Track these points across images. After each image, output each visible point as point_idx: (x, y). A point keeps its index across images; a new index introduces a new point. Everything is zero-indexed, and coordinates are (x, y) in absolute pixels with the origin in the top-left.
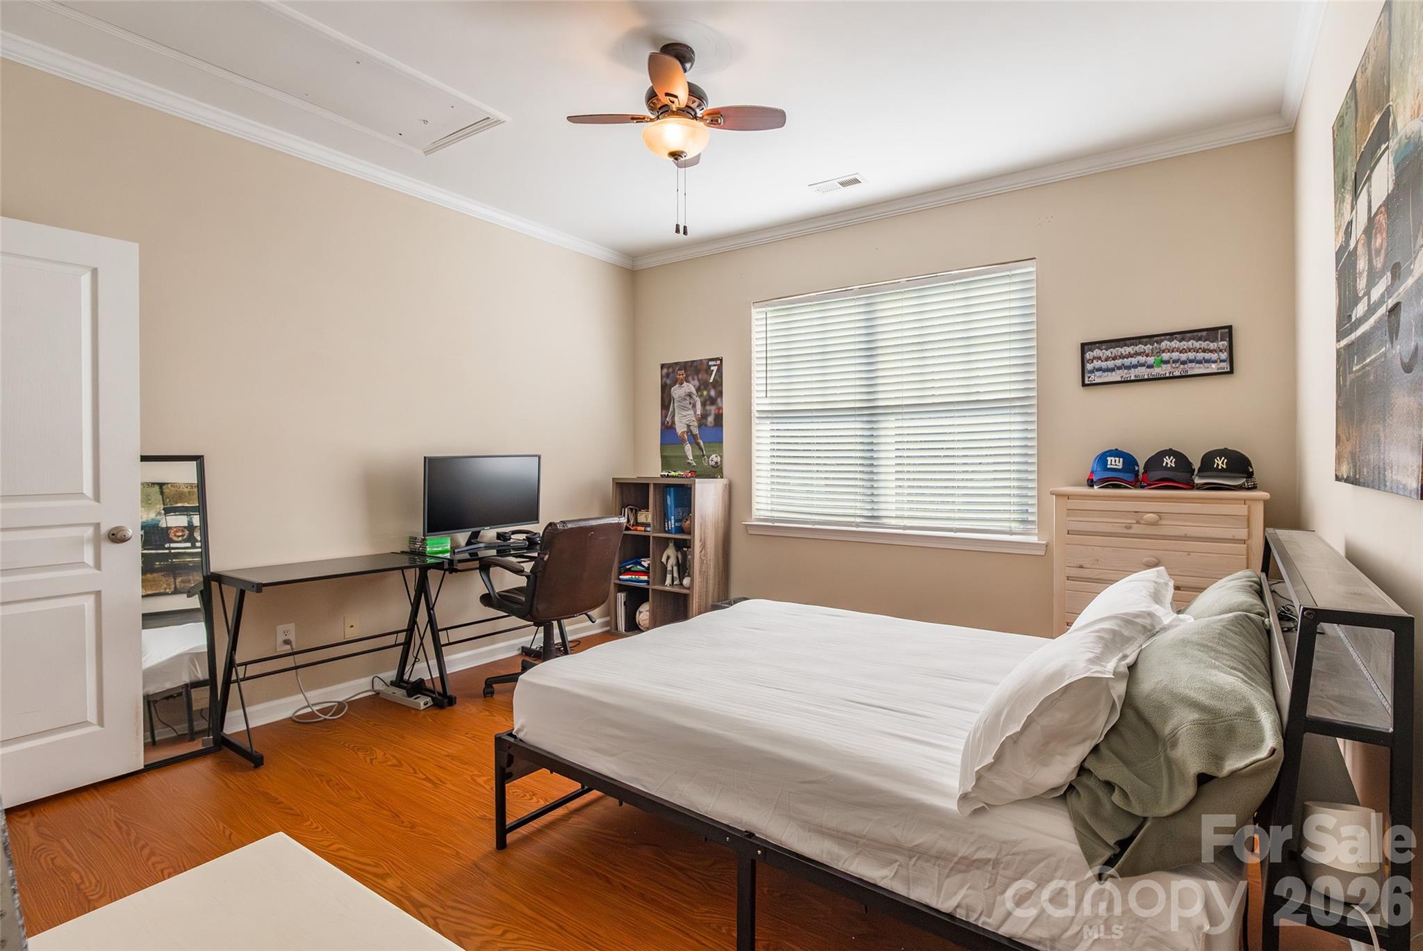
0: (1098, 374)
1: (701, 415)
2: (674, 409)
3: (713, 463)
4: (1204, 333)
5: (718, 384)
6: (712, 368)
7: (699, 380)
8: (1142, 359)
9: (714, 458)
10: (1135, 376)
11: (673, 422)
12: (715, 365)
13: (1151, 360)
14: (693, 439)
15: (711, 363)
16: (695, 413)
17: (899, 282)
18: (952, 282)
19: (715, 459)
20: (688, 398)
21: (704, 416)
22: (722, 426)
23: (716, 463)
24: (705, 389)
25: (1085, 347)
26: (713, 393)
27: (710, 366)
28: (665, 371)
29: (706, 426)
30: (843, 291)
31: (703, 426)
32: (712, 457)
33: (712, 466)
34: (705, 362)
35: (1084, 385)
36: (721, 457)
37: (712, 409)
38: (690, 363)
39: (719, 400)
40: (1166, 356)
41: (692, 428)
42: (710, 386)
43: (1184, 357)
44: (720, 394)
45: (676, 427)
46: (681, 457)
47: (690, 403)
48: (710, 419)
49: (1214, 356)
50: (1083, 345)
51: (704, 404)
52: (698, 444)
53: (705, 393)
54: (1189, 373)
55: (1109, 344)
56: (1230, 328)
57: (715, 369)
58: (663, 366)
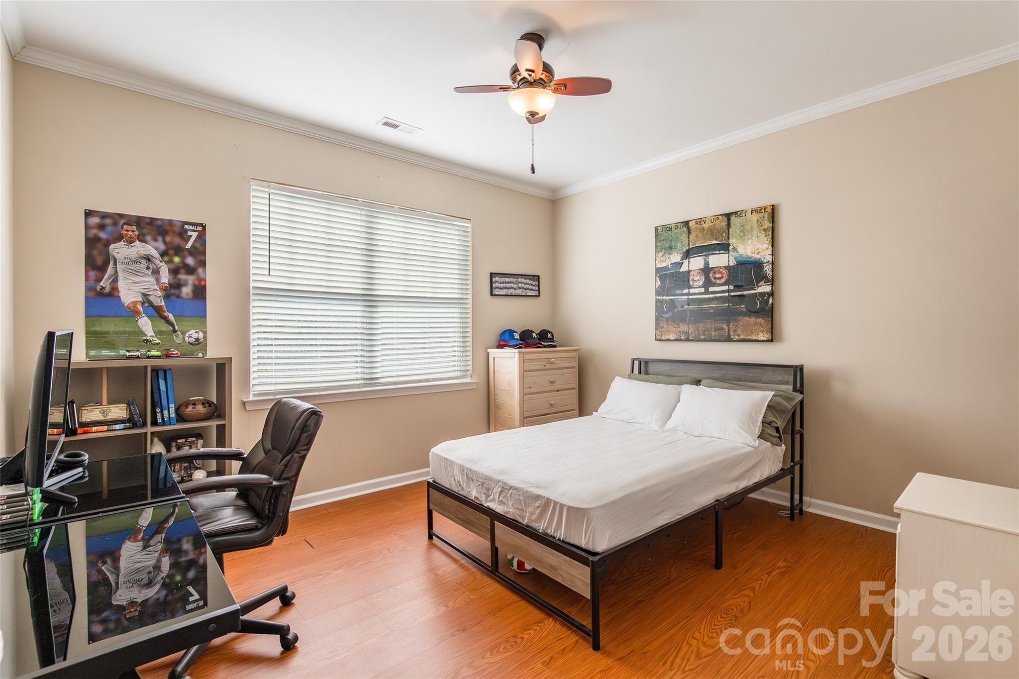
0: (497, 290)
1: (170, 284)
2: (116, 272)
3: (192, 340)
4: (531, 277)
5: (199, 252)
6: (189, 233)
7: (165, 243)
8: (512, 285)
9: (193, 334)
10: (511, 293)
11: (115, 289)
12: (193, 231)
13: (515, 286)
14: (157, 313)
15: (186, 227)
16: (158, 280)
17: (393, 207)
18: (428, 219)
19: (195, 336)
20: (144, 262)
21: (177, 285)
22: (205, 299)
23: (197, 340)
24: (177, 254)
25: (492, 275)
26: (190, 261)
27: (186, 231)
28: (95, 220)
29: (179, 297)
30: (346, 198)
31: (173, 298)
32: (190, 332)
33: (189, 343)
34: (179, 224)
35: (492, 295)
36: (205, 333)
37: (191, 279)
38: (148, 220)
39: (200, 270)
40: (520, 285)
41: (151, 298)
42: (186, 253)
43: (526, 286)
44: (203, 264)
45: (121, 294)
46: (134, 333)
47: (148, 268)
48: (186, 291)
49: (533, 287)
50: (491, 274)
51: (174, 272)
52: (166, 319)
53: (177, 259)
54: (527, 294)
55: (502, 275)
56: (539, 276)
57: (195, 235)
58: (88, 214)
